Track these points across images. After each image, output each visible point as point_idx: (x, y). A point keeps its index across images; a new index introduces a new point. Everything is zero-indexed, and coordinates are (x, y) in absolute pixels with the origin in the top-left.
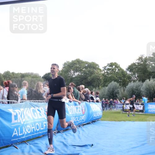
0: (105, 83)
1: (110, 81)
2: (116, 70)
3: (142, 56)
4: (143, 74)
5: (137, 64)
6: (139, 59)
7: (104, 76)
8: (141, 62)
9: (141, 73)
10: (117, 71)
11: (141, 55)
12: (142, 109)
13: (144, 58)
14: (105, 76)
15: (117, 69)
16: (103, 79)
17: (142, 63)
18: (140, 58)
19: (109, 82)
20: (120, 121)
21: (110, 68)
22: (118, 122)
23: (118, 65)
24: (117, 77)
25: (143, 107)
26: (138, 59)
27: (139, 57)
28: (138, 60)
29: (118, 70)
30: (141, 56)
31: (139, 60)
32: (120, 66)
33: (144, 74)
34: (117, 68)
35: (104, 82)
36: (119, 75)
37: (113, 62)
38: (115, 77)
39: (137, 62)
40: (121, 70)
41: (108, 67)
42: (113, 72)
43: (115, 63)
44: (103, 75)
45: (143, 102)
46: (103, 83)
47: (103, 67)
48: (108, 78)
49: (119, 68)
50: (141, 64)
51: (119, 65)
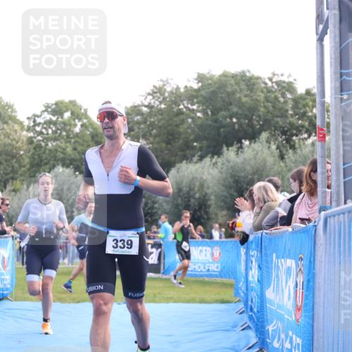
0: (36, 172)
1: (51, 162)
2: (75, 125)
3: (166, 83)
4: (164, 145)
5: (145, 109)
6: (153, 94)
7: (31, 147)
8: (161, 103)
9: (157, 139)
10: (77, 130)
11: (161, 80)
12: (156, 262)
13: (169, 89)
14: (38, 147)
15: (79, 124)
16: (29, 154)
17: (163, 106)
18: (158, 92)
19: (48, 166)
20: (78, 302)
21: (54, 119)
22: (73, 305)
23: (83, 111)
24: (75, 149)
25: (160, 253)
26: (149, 94)
27: (154, 87)
28: (151, 97)
29: (82, 126)
30: (161, 83)
31: (154, 97)
32: (88, 113)
33: (168, 143)
34: (80, 120)
35: (32, 165)
36: (82, 145)
37: (67, 100)
38: (69, 150)
39: (146, 104)
40: (92, 128)
41: (48, 116)
42: (64, 133)
43: (73, 103)
44: (30, 141)
45: (159, 235)
46: (29, 170)
47: (28, 118)
48: (44, 153)
49: (85, 121)
50: (160, 110)
51: (86, 111)
